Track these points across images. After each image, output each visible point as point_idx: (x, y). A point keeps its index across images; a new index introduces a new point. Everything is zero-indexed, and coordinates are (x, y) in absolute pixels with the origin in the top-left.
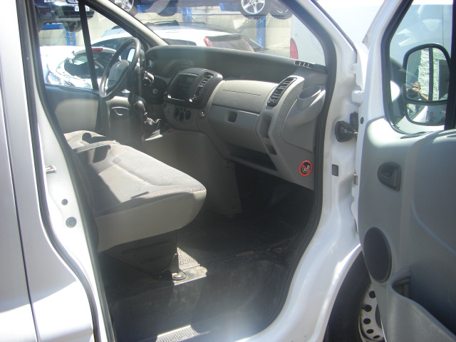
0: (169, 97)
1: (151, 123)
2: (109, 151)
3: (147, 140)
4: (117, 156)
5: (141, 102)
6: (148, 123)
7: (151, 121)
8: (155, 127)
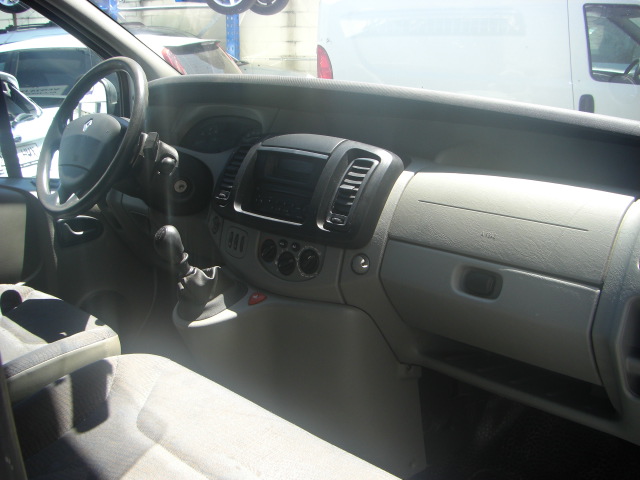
0: (238, 209)
1: (200, 282)
2: (110, 380)
3: (194, 324)
4: (141, 400)
5: (171, 229)
6: (192, 283)
7: (199, 275)
8: (210, 289)
